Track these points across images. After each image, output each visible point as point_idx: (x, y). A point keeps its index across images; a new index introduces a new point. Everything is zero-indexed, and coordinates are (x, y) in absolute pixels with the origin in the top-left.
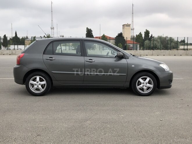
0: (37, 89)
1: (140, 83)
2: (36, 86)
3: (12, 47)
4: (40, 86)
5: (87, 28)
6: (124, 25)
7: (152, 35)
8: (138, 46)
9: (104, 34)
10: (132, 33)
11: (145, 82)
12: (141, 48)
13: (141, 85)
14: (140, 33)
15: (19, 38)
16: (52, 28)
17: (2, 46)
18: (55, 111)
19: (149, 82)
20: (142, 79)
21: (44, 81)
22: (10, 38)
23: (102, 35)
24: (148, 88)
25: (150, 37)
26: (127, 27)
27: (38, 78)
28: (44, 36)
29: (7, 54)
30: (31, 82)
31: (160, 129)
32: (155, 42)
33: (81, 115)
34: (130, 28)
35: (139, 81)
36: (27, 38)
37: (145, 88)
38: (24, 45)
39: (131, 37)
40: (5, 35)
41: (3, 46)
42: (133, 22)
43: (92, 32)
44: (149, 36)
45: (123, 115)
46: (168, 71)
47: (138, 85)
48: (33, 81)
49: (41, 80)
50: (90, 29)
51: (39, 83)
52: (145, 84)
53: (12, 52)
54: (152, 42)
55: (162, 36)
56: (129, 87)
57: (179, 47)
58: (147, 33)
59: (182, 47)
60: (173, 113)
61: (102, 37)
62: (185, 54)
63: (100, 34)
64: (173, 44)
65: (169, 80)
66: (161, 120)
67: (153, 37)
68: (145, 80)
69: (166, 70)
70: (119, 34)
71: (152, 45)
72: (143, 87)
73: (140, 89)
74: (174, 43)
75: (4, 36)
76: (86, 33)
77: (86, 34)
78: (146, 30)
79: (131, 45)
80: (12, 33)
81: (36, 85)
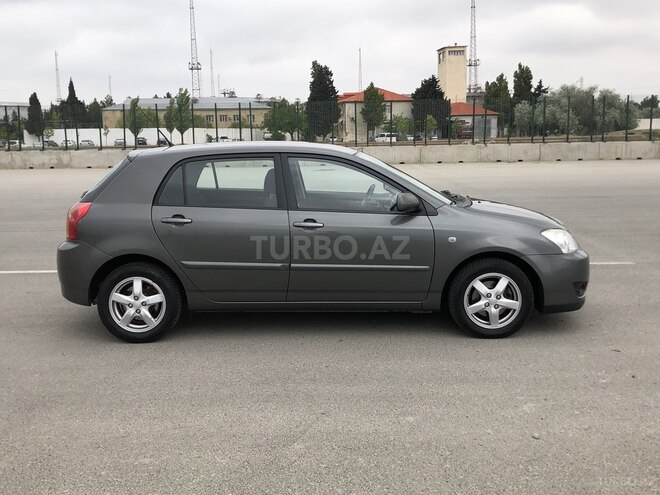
0: (137, 321)
1: (475, 297)
2: (131, 312)
3: (58, 136)
4: (145, 312)
5: (315, 63)
6: (441, 51)
7: (540, 82)
8: (494, 122)
9: (372, 84)
10: (473, 78)
11: (493, 292)
12: (503, 129)
13: (481, 303)
14: (501, 78)
15: (82, 104)
16: (195, 67)
17: (25, 132)
18: (193, 403)
19: (508, 293)
20: (483, 281)
21: (156, 292)
22: (52, 106)
23: (365, 87)
24: (505, 312)
25: (533, 90)
26: (453, 57)
27: (138, 285)
28: (168, 94)
29: (42, 166)
30: (117, 296)
31: (528, 470)
32: (550, 108)
33: (273, 420)
34: (465, 58)
35: (473, 289)
36: (110, 102)
37: (493, 311)
38: (100, 126)
39: (470, 89)
40: (35, 94)
41: (30, 133)
42: (473, 37)
43: (333, 78)
44: (531, 87)
45: (411, 419)
46: (572, 254)
47: (471, 302)
48: (121, 293)
49: (148, 290)
50: (326, 67)
51: (141, 301)
52: (493, 298)
53: (59, 159)
54: (540, 108)
55: (578, 86)
56: (439, 308)
57: (637, 125)
58: (524, 76)
59: (644, 124)
60: (578, 409)
61: (365, 92)
62: (652, 155)
63: (360, 82)
64: (614, 114)
65: (575, 283)
66: (536, 435)
67: (544, 91)
68: (494, 286)
69: (564, 251)
70: (425, 81)
71: (540, 120)
72: (487, 309)
73: (477, 314)
74: (620, 108)
75: (30, 99)
76: (312, 80)
77: (313, 84)
78: (520, 66)
79: (469, 120)
80: (58, 86)
81: (131, 305)
